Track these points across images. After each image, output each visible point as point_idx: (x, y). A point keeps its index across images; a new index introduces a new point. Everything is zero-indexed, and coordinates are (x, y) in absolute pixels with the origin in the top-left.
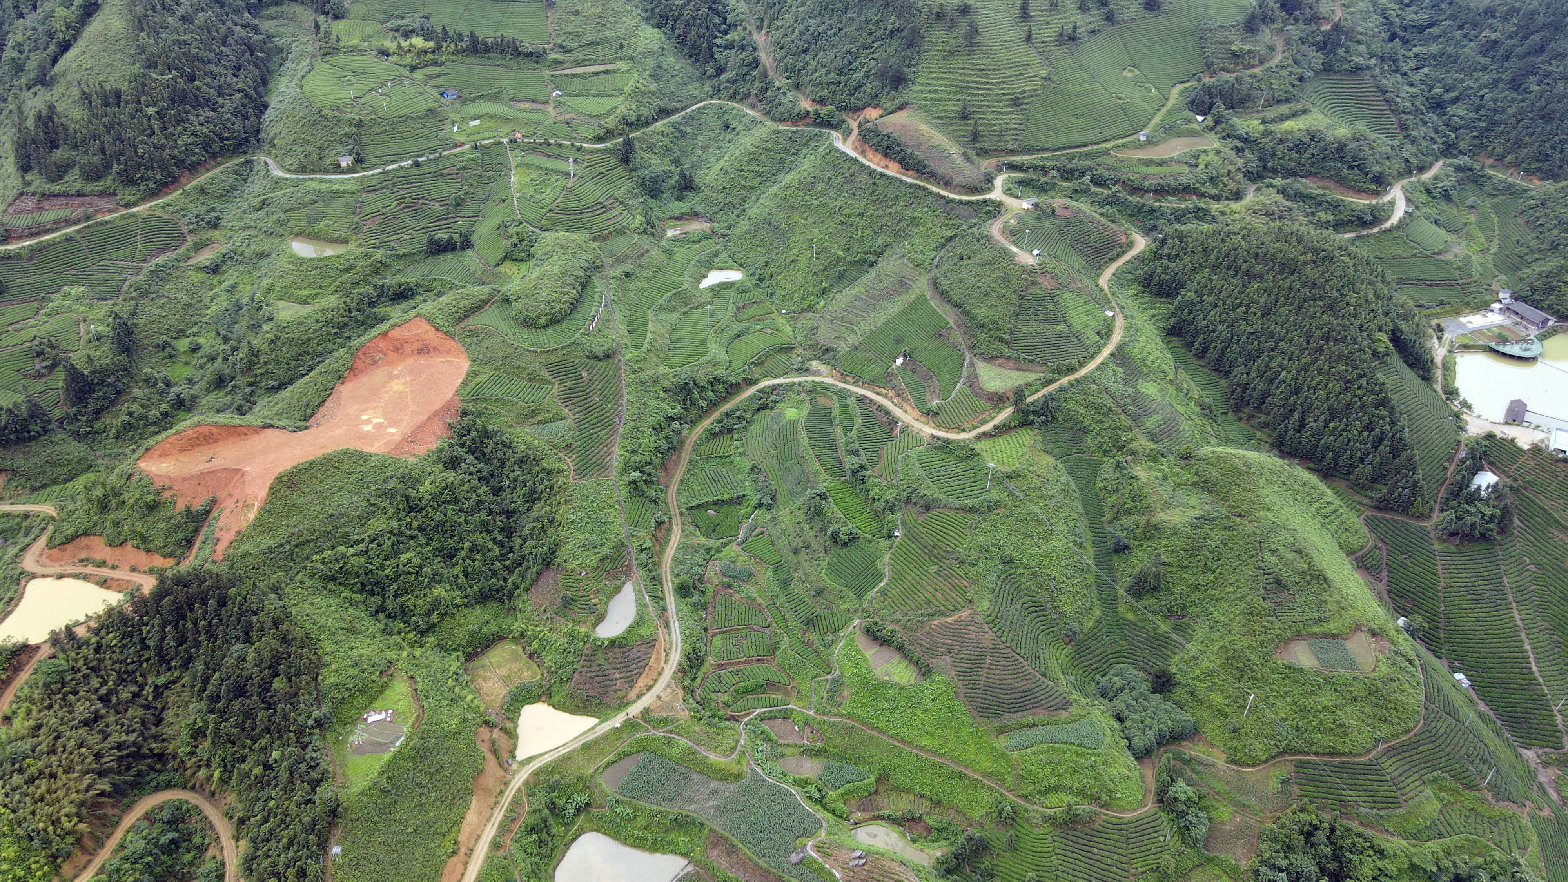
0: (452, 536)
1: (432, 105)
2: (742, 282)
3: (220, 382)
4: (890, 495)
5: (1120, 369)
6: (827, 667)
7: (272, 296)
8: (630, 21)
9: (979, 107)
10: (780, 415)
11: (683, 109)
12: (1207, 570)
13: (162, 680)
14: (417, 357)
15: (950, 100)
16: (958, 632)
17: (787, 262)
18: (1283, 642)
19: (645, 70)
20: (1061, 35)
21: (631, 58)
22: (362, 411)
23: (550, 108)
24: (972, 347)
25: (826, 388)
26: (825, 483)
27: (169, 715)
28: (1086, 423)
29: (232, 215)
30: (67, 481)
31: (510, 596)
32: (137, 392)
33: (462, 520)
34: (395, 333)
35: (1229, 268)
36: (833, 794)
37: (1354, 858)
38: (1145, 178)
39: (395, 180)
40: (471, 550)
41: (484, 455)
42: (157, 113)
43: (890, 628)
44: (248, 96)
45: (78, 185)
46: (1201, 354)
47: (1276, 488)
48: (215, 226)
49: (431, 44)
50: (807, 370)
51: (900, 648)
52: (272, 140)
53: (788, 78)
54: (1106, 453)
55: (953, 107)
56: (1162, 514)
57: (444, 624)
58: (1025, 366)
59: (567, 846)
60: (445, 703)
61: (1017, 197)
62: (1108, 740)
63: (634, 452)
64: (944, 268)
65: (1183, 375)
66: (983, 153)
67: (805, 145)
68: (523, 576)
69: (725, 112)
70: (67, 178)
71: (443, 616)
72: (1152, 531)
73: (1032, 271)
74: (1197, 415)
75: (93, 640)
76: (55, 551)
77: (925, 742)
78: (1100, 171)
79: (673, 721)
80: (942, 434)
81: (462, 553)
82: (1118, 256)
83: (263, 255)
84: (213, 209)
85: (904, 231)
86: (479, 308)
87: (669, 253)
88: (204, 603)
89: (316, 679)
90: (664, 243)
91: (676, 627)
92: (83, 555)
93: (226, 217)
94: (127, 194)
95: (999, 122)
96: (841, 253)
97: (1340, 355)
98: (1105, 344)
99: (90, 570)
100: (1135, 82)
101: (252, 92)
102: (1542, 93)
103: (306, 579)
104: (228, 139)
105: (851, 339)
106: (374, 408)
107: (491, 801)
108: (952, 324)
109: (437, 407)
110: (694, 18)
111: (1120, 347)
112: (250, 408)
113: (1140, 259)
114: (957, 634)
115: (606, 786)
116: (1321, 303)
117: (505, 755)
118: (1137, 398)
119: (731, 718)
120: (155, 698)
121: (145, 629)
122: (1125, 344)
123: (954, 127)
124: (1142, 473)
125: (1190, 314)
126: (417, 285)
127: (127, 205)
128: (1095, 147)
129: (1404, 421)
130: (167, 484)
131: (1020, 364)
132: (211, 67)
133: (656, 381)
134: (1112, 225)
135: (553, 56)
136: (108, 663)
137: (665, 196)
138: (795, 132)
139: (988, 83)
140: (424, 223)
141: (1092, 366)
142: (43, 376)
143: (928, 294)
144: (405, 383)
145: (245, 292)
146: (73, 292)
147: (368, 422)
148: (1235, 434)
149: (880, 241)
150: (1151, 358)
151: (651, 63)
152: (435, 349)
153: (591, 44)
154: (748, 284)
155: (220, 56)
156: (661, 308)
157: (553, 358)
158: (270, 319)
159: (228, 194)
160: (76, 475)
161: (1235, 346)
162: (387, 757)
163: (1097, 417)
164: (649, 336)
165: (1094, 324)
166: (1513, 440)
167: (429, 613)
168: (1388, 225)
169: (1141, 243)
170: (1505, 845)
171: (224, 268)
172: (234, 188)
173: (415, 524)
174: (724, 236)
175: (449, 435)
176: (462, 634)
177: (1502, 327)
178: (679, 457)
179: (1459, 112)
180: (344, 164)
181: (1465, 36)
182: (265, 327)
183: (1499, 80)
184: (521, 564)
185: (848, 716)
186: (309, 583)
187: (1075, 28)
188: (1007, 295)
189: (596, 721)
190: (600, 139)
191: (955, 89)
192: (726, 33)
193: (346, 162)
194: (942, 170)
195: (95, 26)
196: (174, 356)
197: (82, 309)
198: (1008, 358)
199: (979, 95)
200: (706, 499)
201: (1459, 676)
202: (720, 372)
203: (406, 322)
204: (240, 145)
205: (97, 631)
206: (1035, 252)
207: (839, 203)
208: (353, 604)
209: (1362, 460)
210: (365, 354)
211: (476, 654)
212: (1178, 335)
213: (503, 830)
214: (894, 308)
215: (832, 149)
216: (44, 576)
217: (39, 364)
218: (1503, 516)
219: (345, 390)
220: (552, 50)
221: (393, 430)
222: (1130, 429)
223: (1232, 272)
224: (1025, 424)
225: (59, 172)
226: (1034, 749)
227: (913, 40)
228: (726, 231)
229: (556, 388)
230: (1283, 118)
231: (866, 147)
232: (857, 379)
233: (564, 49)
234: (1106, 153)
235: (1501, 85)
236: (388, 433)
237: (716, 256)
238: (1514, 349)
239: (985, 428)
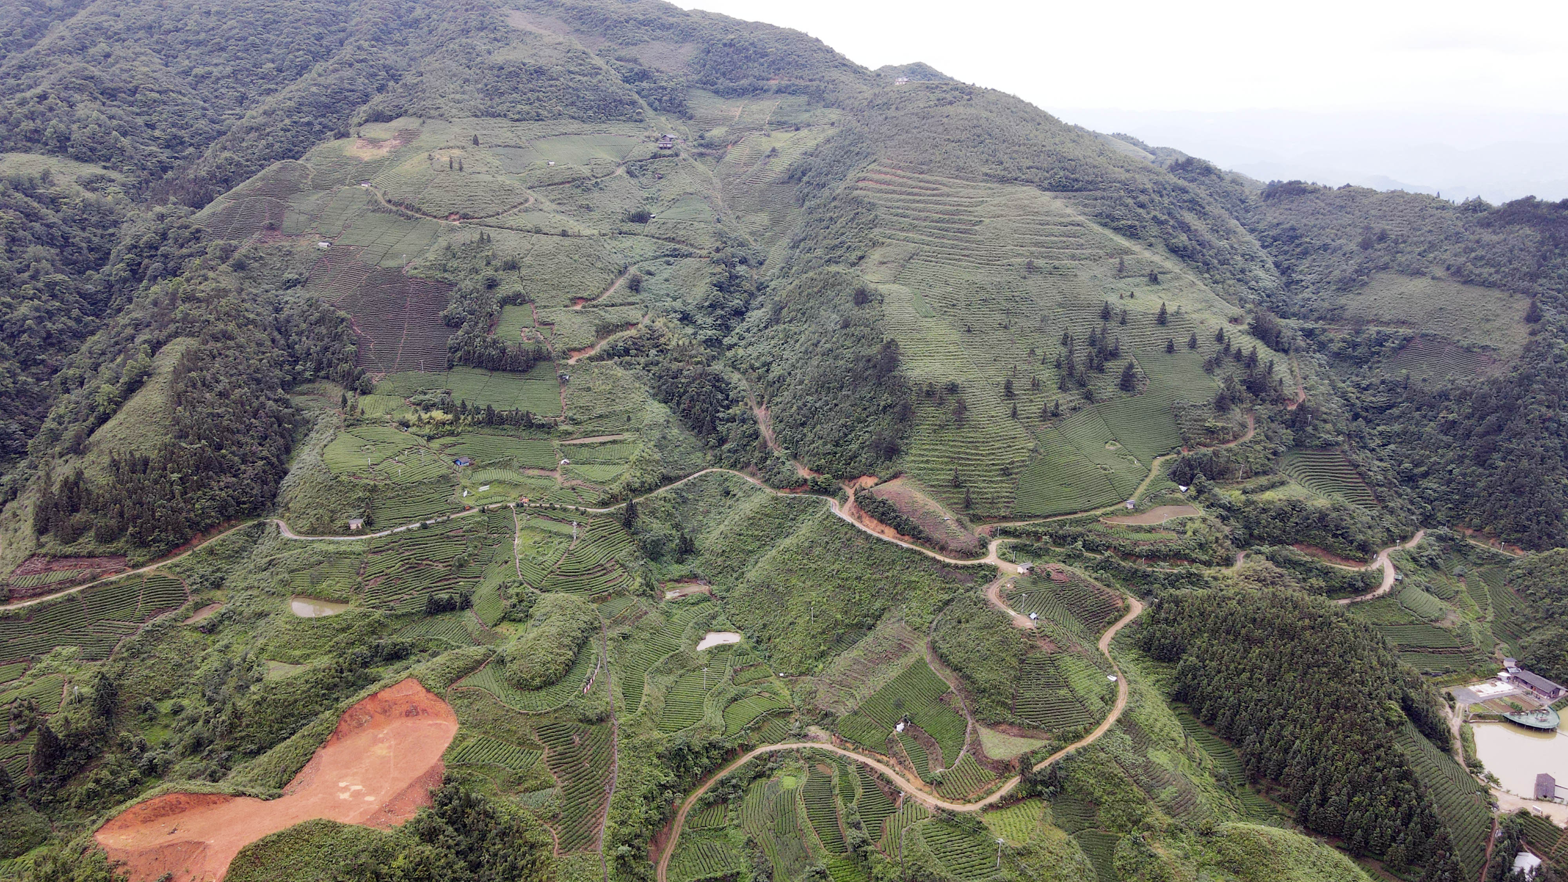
1: (444, 471)
2: (740, 645)
3: (197, 746)
4: (894, 874)
5: (1128, 737)
7: (265, 655)
8: (638, 397)
9: (970, 476)
10: (777, 784)
11: (685, 477)
14: (404, 719)
15: (943, 469)
17: (786, 624)
19: (650, 440)
20: (1045, 411)
21: (638, 430)
22: (341, 778)
23: (557, 475)
24: (974, 713)
25: (825, 755)
26: (824, 859)
28: (1097, 794)
29: (237, 576)
30: (17, 855)
32: (109, 757)
34: (385, 695)
35: (1228, 633)
38: (1135, 544)
39: (403, 541)
41: (465, 826)
42: (180, 479)
44: (270, 463)
45: (90, 547)
46: (1210, 721)
47: (1307, 870)
48: (218, 587)
49: (450, 417)
50: (806, 736)
52: (287, 504)
53: (787, 448)
54: (1121, 827)
55: (946, 476)
58: (1030, 732)
61: (1011, 562)
63: (623, 823)
64: (942, 632)
65: (1194, 744)
66: (976, 519)
67: (803, 511)
69: (726, 480)
70: (81, 540)
73: (1031, 635)
74: (1213, 786)
78: (1091, 537)
80: (947, 805)
82: (1116, 620)
83: (261, 615)
84: (218, 570)
85: (901, 594)
86: (473, 669)
87: (667, 614)
90: (662, 605)
93: (231, 577)
94: (137, 556)
95: (990, 491)
96: (839, 616)
97: (1353, 724)
98: (1110, 710)
100: (1118, 454)
101: (274, 460)
102: (1508, 468)
104: (244, 503)
105: (851, 704)
106: (354, 774)
108: (952, 688)
109: (420, 772)
110: (698, 394)
111: (1126, 714)
112: (224, 775)
113: (1138, 623)
116: (1326, 670)
118: (1148, 766)
122: (1131, 709)
123: (947, 495)
124: (1162, 850)
125: (1193, 679)
126: (413, 645)
127: (134, 567)
128: (1085, 514)
129: (1431, 796)
130: (123, 859)
131: (1024, 731)
132: (240, 437)
133: (650, 746)
134: (1108, 590)
135: (564, 427)
137: (665, 559)
138: (793, 499)
139: (977, 454)
140: (426, 583)
141: (1098, 732)
142: (16, 739)
143: (928, 658)
144: (390, 747)
145: (238, 652)
146: (64, 653)
147: (345, 789)
148: (1255, 808)
149: (878, 605)
150: (1159, 725)
151: (656, 434)
152: (424, 710)
153: (601, 416)
154: (745, 646)
155: (249, 428)
156: (658, 670)
157: (545, 721)
158: (259, 680)
159: (236, 555)
160: (28, 849)
161: (1244, 713)
163: (1109, 788)
164: (644, 698)
165: (1097, 689)
166: (1548, 818)
168: (1380, 592)
169: (1138, 608)
171: (221, 628)
172: (243, 549)
174: (723, 598)
175: (429, 804)
177: (1512, 696)
178: (671, 829)
179: (1431, 485)
180: (353, 527)
181: (1425, 417)
182: (253, 688)
183: (1464, 457)
187: (1057, 406)
188: (1008, 658)
190: (604, 504)
191: (946, 460)
192: (728, 407)
193: (355, 524)
194: (937, 536)
195: (137, 400)
196: (155, 718)
197: (69, 670)
198: (1012, 724)
199: (970, 465)
200: (698, 877)
202: (715, 737)
203: (397, 683)
204: (255, 509)
206: (1033, 616)
207: (836, 566)
209: (1393, 839)
210: (351, 716)
212: (1185, 701)
214: (894, 672)
215: (830, 515)
217: (14, 727)
219: (326, 755)
220: (563, 422)
221: (371, 799)
222: (1144, 802)
223: (1231, 637)
224: (1032, 794)
225: (75, 534)
227: (905, 415)
228: (725, 594)
229: (546, 753)
230: (1263, 489)
231: (862, 513)
232: (858, 746)
233: (574, 422)
234: (1096, 520)
235: (1467, 461)
236: (365, 802)
237: (714, 618)
238: (1530, 720)
239: (994, 798)
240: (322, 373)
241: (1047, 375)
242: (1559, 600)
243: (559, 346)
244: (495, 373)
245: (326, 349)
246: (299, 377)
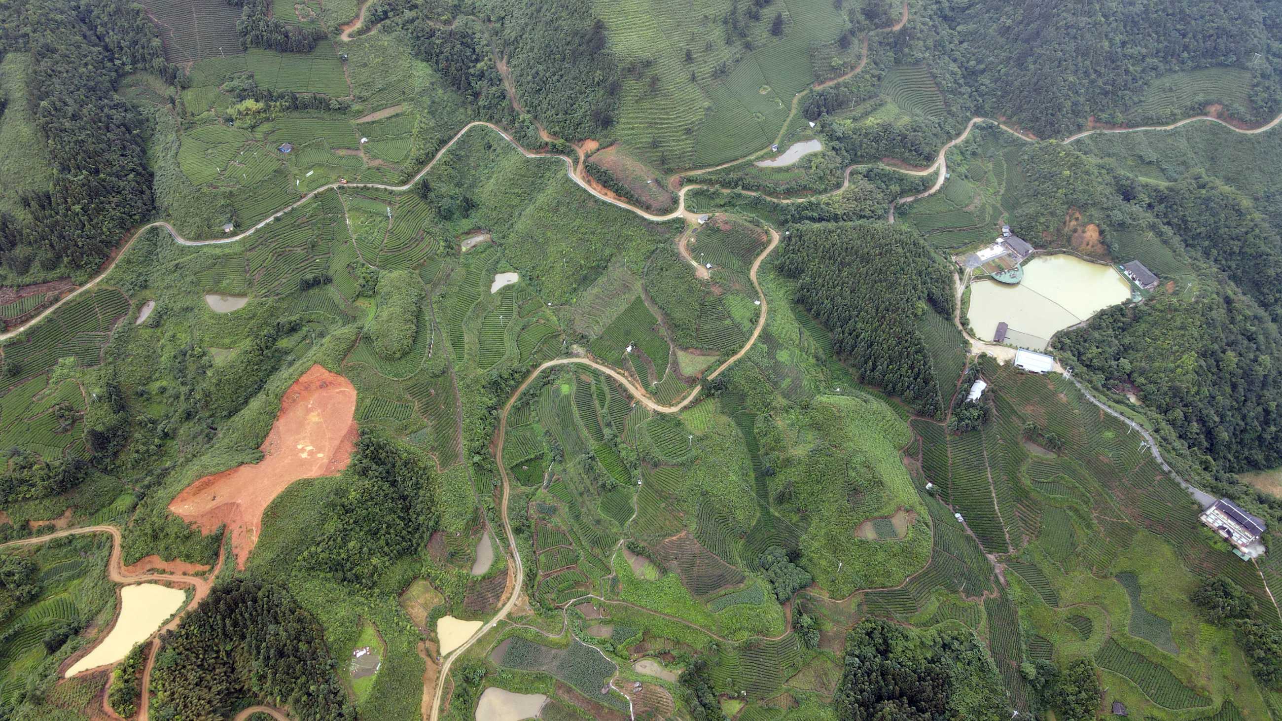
0: (374, 521)
1: (275, 166)
2: (519, 283)
3: (188, 416)
4: (633, 457)
5: (765, 346)
6: (608, 570)
7: (206, 346)
8: (405, 62)
9: (664, 137)
10: (558, 390)
11: (456, 135)
12: (818, 482)
13: (228, 648)
14: (320, 391)
15: (644, 134)
16: (680, 545)
17: (547, 267)
18: (858, 526)
19: (424, 108)
20: (716, 70)
21: (412, 99)
22: (297, 442)
23: (362, 154)
24: (673, 340)
25: (585, 368)
26: (593, 445)
27: (239, 665)
28: (746, 391)
29: (156, 277)
30: (110, 504)
31: (416, 549)
32: (137, 435)
33: (378, 510)
34: (303, 379)
35: (830, 258)
36: (620, 647)
37: (894, 643)
38: (777, 184)
39: (266, 236)
40: (387, 527)
41: (380, 459)
42: (82, 209)
43: (641, 545)
44: (139, 174)
45: (41, 275)
46: (816, 318)
47: (857, 423)
48: (146, 287)
49: (261, 105)
50: (571, 353)
51: (649, 557)
52: (166, 210)
53: (528, 112)
54: (758, 410)
55: (647, 139)
56: (792, 451)
57: (382, 579)
58: (707, 353)
59: (479, 698)
60: (396, 634)
61: (694, 212)
62: (766, 597)
63: (472, 440)
64: (651, 277)
65: (807, 333)
66: (669, 171)
67: (548, 169)
68: (421, 537)
69: (486, 134)
70: (31, 272)
71: (380, 575)
72: (788, 462)
73: (706, 284)
74: (813, 367)
75: (183, 633)
76: (130, 568)
77: (666, 611)
78: (748, 180)
79: (526, 617)
80: (660, 409)
81: (383, 532)
82: (762, 252)
83: (188, 309)
84: (140, 274)
85: (622, 244)
86: (352, 347)
87: (467, 266)
88: (244, 602)
89: (322, 639)
90: (461, 259)
91: (517, 556)
92: (148, 567)
93: (151, 278)
94: (80, 276)
95: (678, 148)
96: (583, 262)
97: (895, 322)
98: (754, 329)
99: (156, 576)
100: (768, 98)
101: (140, 169)
102: (1036, 71)
103: (297, 573)
104: (135, 215)
105: (597, 329)
106: (304, 438)
107: (434, 684)
108: (659, 322)
109: (344, 432)
110: (452, 54)
111: (764, 329)
112: (215, 434)
113: (775, 251)
114: (680, 547)
115: (494, 662)
116: (884, 284)
117: (434, 655)
118: (776, 366)
119: (557, 608)
120: (227, 657)
121: (211, 620)
122: (768, 325)
123: (649, 154)
124: (780, 422)
125: (808, 291)
126: (301, 319)
127: (81, 284)
128: (743, 160)
129: (932, 362)
130: (193, 521)
131: (704, 352)
132: (107, 156)
133: (476, 381)
134: (757, 229)
135: (356, 107)
136: (195, 643)
137: (455, 216)
138: (541, 159)
139: (668, 119)
140: (293, 266)
141: (748, 346)
142: (67, 431)
143: (643, 297)
144: (319, 415)
145: (184, 339)
146: (67, 362)
147: (303, 450)
149: (607, 252)
150: (784, 331)
151: (427, 100)
152: (330, 383)
153: (381, 90)
154: (523, 284)
155: (109, 143)
156: (470, 318)
157: (410, 383)
158: (211, 366)
159: (147, 260)
160: (114, 499)
161: (835, 314)
162: (374, 678)
163: (753, 385)
164: (466, 347)
165: (748, 314)
166: (995, 359)
167: (372, 575)
168: (932, 191)
170: (969, 623)
171: (163, 322)
172: (150, 253)
173: (351, 521)
174: (501, 245)
175: (356, 452)
176: (394, 584)
177: (1000, 258)
178: (499, 433)
179: (985, 81)
180: (227, 230)
181: (991, 18)
182: (209, 373)
183: (1010, 58)
184: (418, 529)
185: (624, 600)
186: (300, 575)
187: (725, 62)
188: (693, 303)
189: (480, 623)
190: (404, 183)
191: (646, 125)
192: (477, 60)
193: (229, 228)
194: (643, 197)
196: (150, 399)
197: (78, 375)
198: (696, 348)
199: (663, 128)
200: (520, 460)
201: (958, 515)
202: (516, 365)
203: (309, 369)
204: (144, 216)
205: (182, 626)
207: (577, 222)
208: (326, 579)
209: (908, 387)
210: (287, 398)
211: (404, 591)
212: (801, 305)
213: (443, 700)
214: (622, 305)
215: (568, 180)
216: (129, 585)
217: (64, 423)
218: (985, 415)
219: (281, 424)
220: (353, 100)
221: (320, 455)
222: (772, 392)
223: (832, 262)
224: (709, 395)
225: (25, 266)
226: (726, 609)
227: (614, 90)
228: (502, 241)
229: (417, 405)
230: (866, 114)
231: (590, 178)
232: (604, 361)
233: (363, 100)
234: (750, 164)
235: (1011, 62)
236: (318, 459)
237: (497, 262)
238: (1005, 278)
239: (686, 402)
240: (139, 65)
241: (717, 33)
242: (1044, 183)
243: (331, 23)
244: (284, 54)
245: (135, 43)
246: (121, 71)
